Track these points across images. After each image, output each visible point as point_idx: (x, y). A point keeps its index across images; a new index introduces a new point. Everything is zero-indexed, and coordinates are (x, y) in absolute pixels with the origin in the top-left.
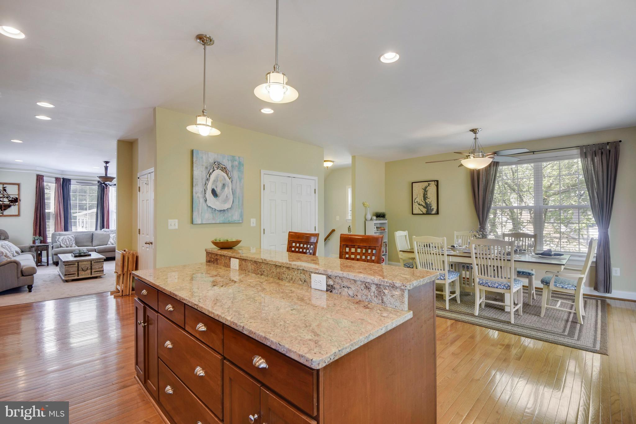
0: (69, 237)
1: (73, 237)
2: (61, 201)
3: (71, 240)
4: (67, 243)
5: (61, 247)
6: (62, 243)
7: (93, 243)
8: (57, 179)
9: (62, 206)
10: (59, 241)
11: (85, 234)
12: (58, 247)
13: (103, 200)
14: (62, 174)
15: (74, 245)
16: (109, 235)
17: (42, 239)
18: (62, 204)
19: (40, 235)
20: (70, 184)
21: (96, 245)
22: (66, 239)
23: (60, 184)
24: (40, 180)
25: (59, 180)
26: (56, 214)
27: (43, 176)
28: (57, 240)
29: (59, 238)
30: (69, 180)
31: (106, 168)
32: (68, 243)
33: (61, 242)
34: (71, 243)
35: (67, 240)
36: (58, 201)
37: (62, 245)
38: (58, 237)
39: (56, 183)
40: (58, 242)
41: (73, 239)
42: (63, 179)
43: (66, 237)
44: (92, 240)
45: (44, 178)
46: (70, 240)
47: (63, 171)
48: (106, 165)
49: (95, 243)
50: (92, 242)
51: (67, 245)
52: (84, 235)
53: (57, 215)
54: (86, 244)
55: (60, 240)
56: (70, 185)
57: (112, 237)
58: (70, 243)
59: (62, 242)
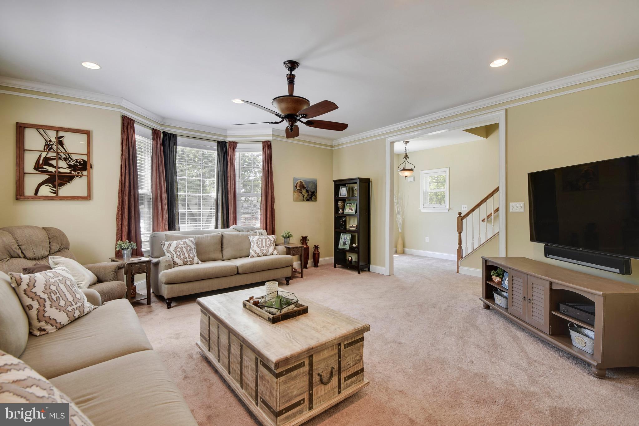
0: (186, 243)
1: (191, 241)
2: (162, 173)
3: (191, 249)
4: (184, 256)
5: (175, 264)
6: (175, 256)
7: (224, 252)
8: (155, 132)
9: (164, 183)
10: (169, 252)
11: (210, 236)
12: (169, 267)
13: (226, 176)
14: (161, 125)
15: (196, 259)
16: (247, 237)
17: (136, 247)
18: (164, 179)
19: (129, 239)
20: (175, 144)
21: (228, 257)
22: (181, 248)
23: (160, 141)
24: (129, 127)
25: (159, 134)
26: (154, 196)
27: (133, 121)
28: (164, 249)
29: (170, 245)
30: (174, 136)
31: (291, 80)
32: (187, 255)
33: (174, 253)
34: (191, 256)
35: (184, 250)
36: (158, 174)
37: (177, 260)
38: (167, 243)
39: (153, 139)
40: (167, 254)
41: (193, 247)
42: (164, 133)
43: (181, 243)
44: (222, 247)
45: (136, 126)
46: (188, 248)
47: (163, 118)
48: (291, 73)
49: (227, 252)
50: (222, 250)
51: (185, 260)
52: (209, 238)
53: (156, 200)
54: (213, 256)
55: (172, 249)
56: (175, 146)
57: (256, 242)
58: (189, 255)
59: (176, 254)
